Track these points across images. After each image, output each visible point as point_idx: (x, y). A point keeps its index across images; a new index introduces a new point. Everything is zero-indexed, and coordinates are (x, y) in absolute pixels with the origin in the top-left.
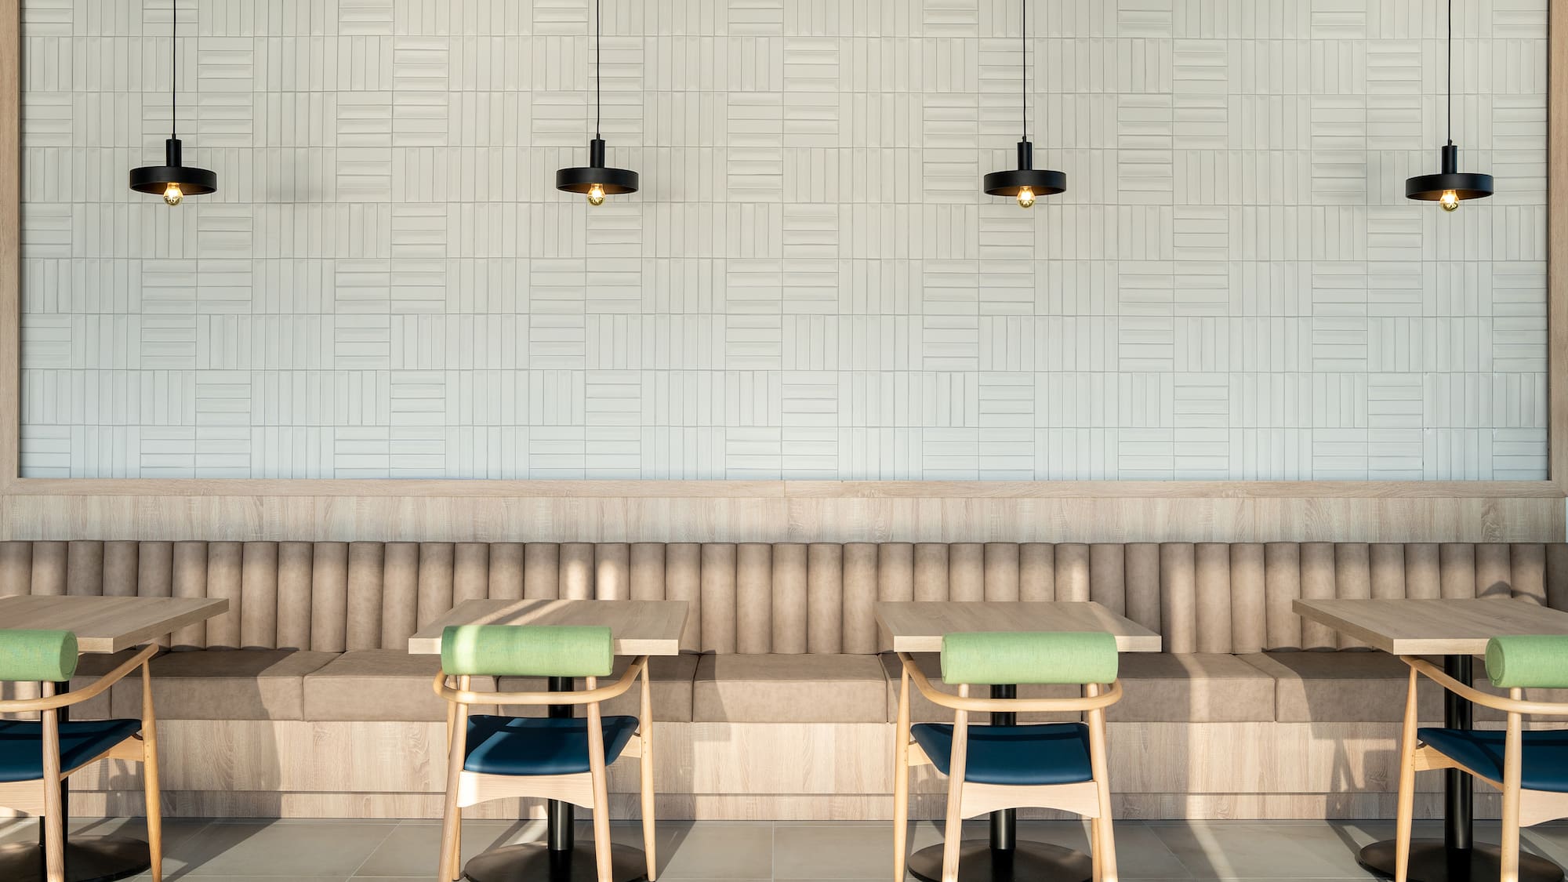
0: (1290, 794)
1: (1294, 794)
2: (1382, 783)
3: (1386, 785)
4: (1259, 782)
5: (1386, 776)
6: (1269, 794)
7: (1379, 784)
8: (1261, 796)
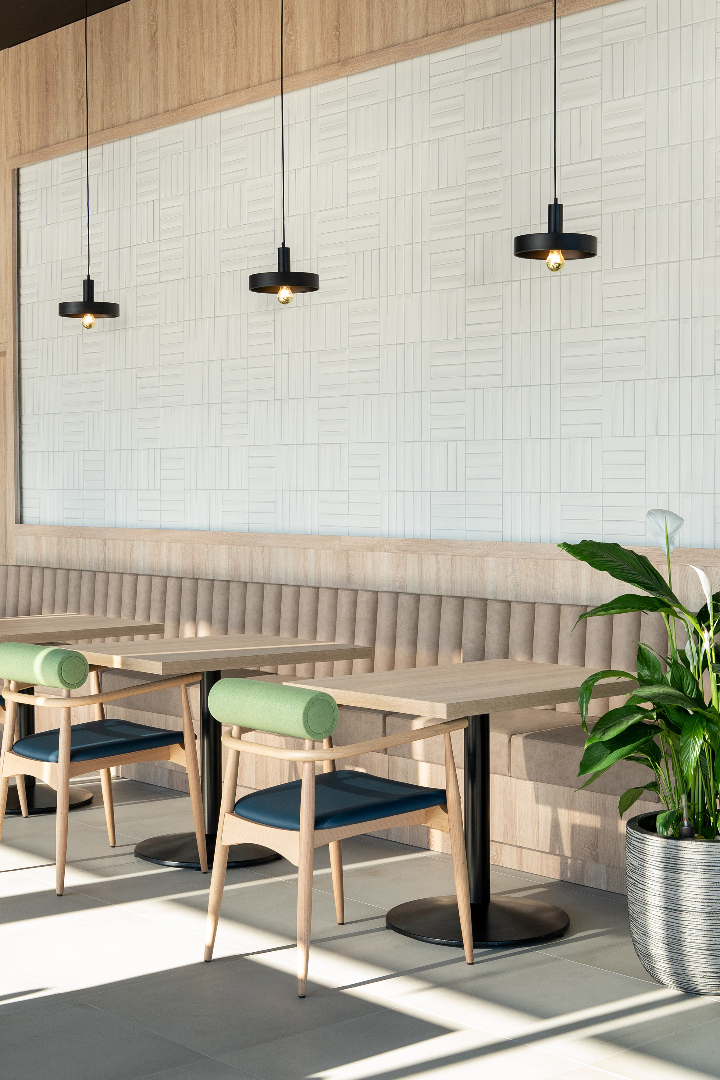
0: (540, 851)
1: (542, 852)
2: (593, 852)
3: (597, 855)
4: (504, 833)
5: (597, 847)
6: (525, 848)
7: (591, 854)
8: (519, 849)
